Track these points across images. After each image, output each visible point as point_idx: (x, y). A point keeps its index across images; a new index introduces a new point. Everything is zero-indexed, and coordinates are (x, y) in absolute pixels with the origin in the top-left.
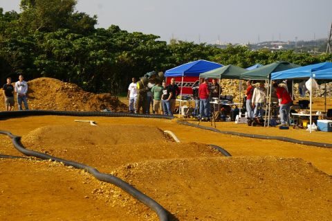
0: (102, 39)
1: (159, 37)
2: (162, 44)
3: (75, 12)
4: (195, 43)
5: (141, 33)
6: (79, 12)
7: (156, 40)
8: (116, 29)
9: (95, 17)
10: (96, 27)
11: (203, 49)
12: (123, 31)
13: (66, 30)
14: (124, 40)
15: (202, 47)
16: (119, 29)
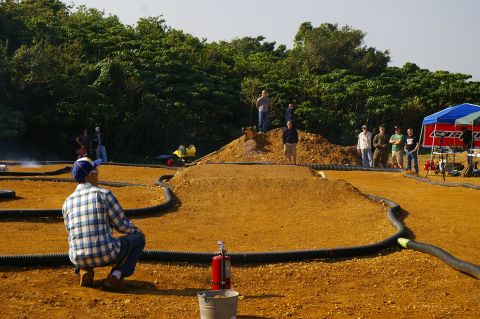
0: (389, 81)
1: (471, 77)
2: (473, 86)
3: (362, 46)
5: (447, 72)
6: (368, 47)
7: (468, 81)
8: (412, 68)
9: (387, 52)
12: (422, 70)
13: (343, 71)
14: (418, 82)
16: (417, 68)
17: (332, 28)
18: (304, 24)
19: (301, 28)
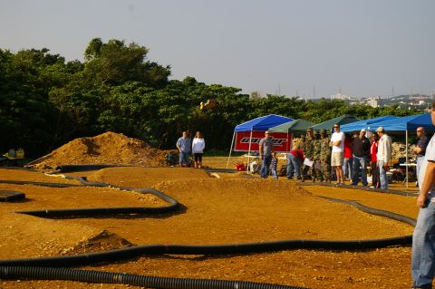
0: (175, 93)
1: (241, 90)
2: (243, 99)
3: (145, 61)
4: (286, 97)
5: (220, 86)
6: (151, 62)
7: (238, 93)
8: (192, 81)
9: (168, 67)
10: (170, 78)
11: (295, 104)
12: (200, 84)
13: (135, 83)
14: (199, 94)
15: (293, 102)
16: (196, 81)
17: (119, 44)
18: (95, 40)
19: (92, 44)
